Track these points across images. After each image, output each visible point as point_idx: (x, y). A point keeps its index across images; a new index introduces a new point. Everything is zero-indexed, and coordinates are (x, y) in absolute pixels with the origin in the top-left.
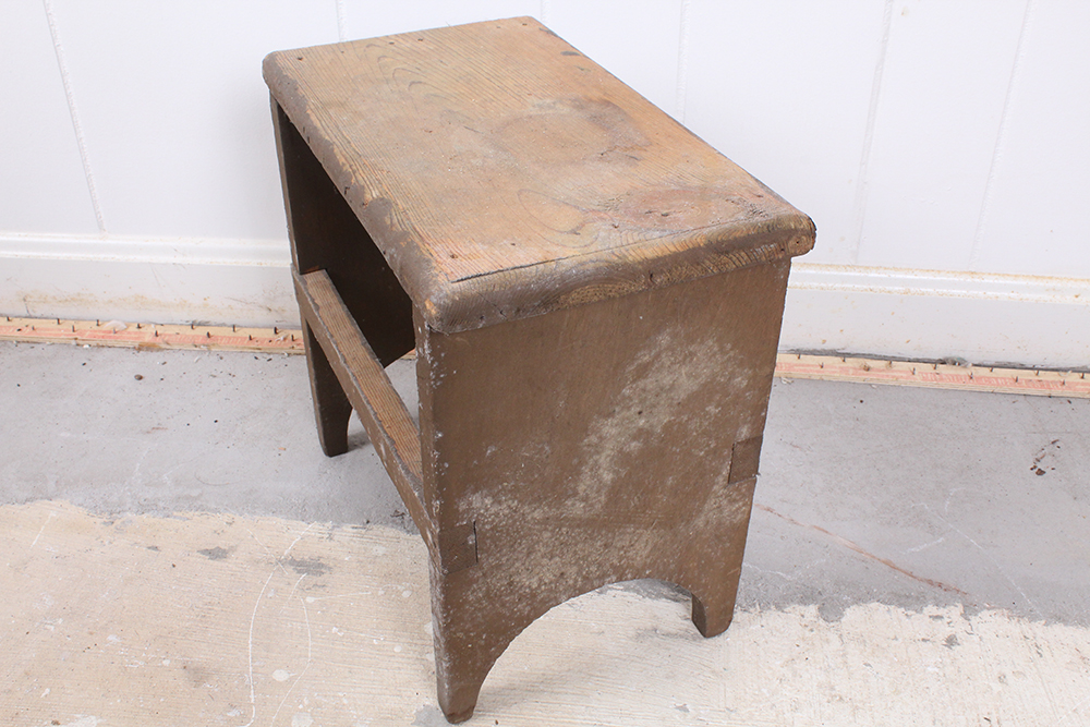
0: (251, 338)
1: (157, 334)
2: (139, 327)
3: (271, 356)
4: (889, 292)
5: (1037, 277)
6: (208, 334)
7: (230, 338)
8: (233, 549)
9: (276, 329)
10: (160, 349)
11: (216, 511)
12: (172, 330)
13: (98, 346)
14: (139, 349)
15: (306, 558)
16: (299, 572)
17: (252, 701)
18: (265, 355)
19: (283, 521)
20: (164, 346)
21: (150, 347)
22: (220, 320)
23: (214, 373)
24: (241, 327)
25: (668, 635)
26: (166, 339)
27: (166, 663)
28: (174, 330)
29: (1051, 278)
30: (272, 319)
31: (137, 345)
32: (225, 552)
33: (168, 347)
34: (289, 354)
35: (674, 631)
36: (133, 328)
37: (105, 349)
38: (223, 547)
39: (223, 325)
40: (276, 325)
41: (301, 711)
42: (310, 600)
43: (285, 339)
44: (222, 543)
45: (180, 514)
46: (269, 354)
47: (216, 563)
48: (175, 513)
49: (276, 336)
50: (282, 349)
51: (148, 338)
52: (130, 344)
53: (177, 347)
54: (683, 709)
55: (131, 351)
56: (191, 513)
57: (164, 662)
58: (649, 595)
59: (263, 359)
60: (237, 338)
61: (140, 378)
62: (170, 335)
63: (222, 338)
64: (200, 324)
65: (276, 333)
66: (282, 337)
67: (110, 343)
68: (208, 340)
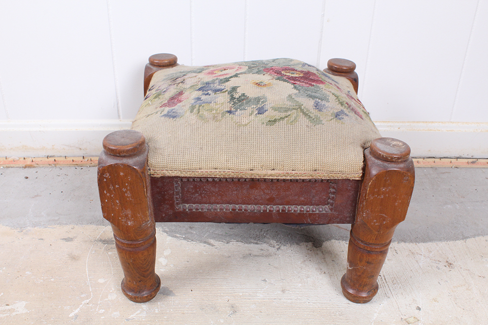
0: (73, 161)
1: (32, 161)
2: (24, 159)
6: (55, 160)
7: (64, 161)
8: (75, 237)
9: (83, 157)
10: (34, 167)
11: (66, 224)
12: (39, 160)
13: (7, 167)
14: (25, 167)
15: (106, 238)
16: (104, 244)
17: (91, 290)
19: (95, 226)
20: (36, 166)
21: (30, 166)
22: (59, 154)
23: (59, 175)
24: (68, 157)
25: (256, 256)
26: (37, 162)
27: (52, 280)
30: (82, 153)
31: (24, 166)
32: (72, 238)
33: (38, 166)
34: (90, 166)
35: (258, 254)
36: (22, 159)
37: (10, 168)
38: (71, 237)
39: (61, 156)
40: (84, 155)
41: (111, 292)
42: (110, 253)
43: (88, 160)
44: (70, 236)
45: (51, 226)
46: (81, 167)
47: (69, 243)
48: (49, 226)
49: (84, 160)
50: (87, 164)
51: (29, 162)
52: (21, 166)
53: (42, 166)
54: (265, 280)
55: (22, 169)
56: (56, 226)
57: (51, 280)
58: (247, 243)
59: (79, 169)
60: (67, 161)
61: (27, 178)
63: (61, 161)
64: (50, 157)
66: (86, 160)
67: (12, 166)
68: (55, 162)
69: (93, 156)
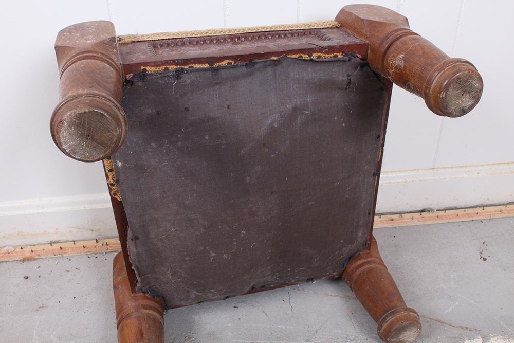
0: (84, 247)
1: (32, 251)
2: (22, 248)
3: (97, 255)
4: (398, 182)
5: (461, 167)
6: (61, 248)
7: (73, 248)
9: (97, 240)
10: (35, 259)
12: (40, 248)
14: (24, 260)
18: (93, 255)
20: (37, 257)
21: (29, 259)
22: (65, 238)
23: (68, 269)
24: (78, 241)
26: (38, 253)
28: (42, 247)
29: (466, 166)
30: (93, 235)
31: (22, 259)
33: (39, 257)
34: (106, 253)
36: (18, 250)
37: (4, 263)
39: (68, 241)
40: (97, 238)
43: (103, 245)
46: (95, 254)
49: (97, 244)
50: (102, 250)
51: (28, 254)
52: (18, 258)
53: (44, 257)
55: (19, 263)
59: (92, 258)
60: (77, 248)
61: (27, 278)
62: (39, 251)
63: (69, 248)
64: (55, 243)
65: (97, 242)
66: (101, 245)
67: (6, 260)
68: (61, 251)
69: (109, 238)
